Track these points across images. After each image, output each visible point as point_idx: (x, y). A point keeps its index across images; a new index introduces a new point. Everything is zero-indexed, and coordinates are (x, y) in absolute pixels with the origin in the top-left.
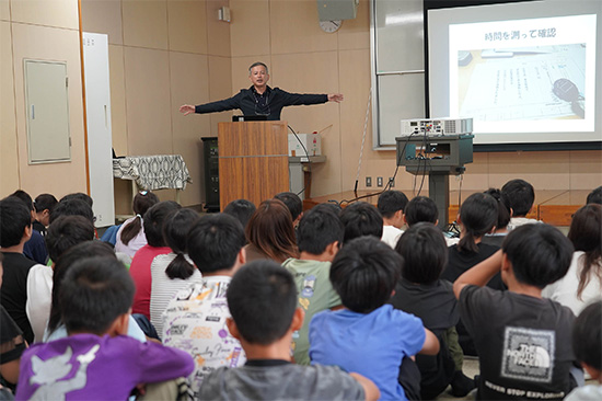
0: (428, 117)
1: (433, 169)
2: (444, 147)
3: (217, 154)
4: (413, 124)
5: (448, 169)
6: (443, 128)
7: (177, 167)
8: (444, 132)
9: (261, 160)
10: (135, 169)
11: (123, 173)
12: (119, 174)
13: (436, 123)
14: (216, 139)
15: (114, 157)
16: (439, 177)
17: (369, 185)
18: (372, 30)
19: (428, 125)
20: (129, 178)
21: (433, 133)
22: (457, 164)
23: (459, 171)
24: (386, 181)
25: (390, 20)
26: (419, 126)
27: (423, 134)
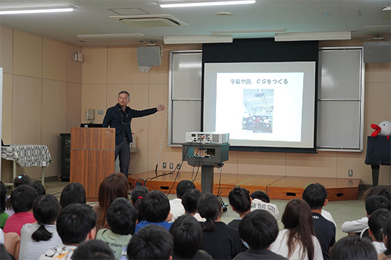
0: (202, 131)
1: (205, 164)
2: (211, 150)
3: (69, 144)
4: (193, 135)
5: (213, 164)
6: (211, 139)
7: (43, 153)
8: (211, 141)
9: (98, 153)
10: (16, 153)
11: (8, 156)
12: (5, 156)
13: (207, 135)
14: (70, 135)
15: (2, 145)
16: (207, 169)
17: (164, 167)
18: (170, 73)
19: (202, 136)
20: (12, 159)
21: (205, 141)
22: (219, 162)
23: (220, 165)
24: (175, 166)
25: (182, 65)
26: (197, 137)
27: (199, 142)
